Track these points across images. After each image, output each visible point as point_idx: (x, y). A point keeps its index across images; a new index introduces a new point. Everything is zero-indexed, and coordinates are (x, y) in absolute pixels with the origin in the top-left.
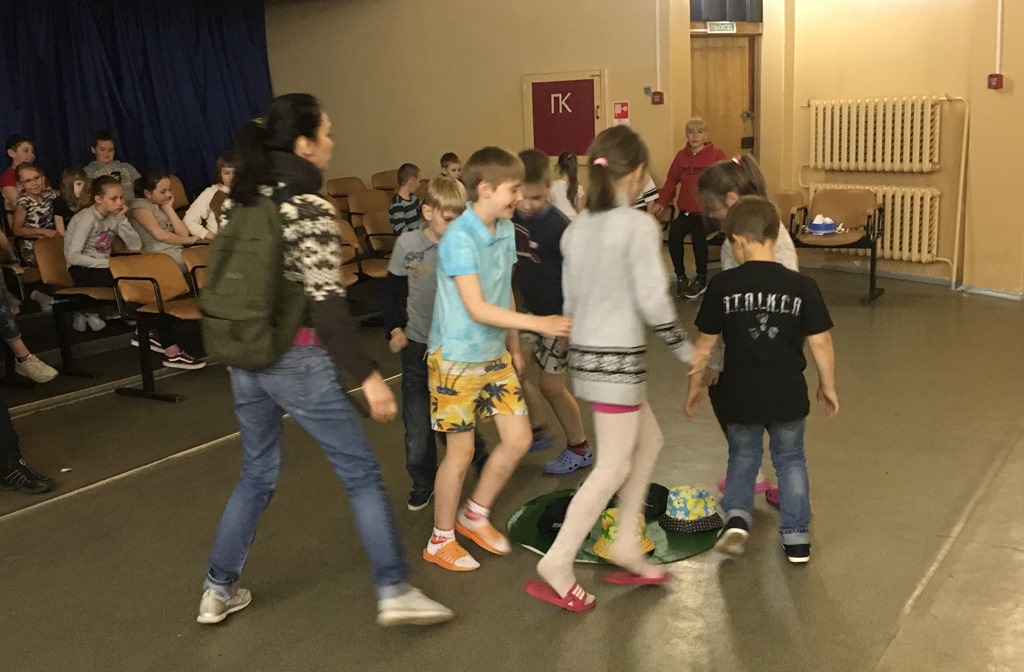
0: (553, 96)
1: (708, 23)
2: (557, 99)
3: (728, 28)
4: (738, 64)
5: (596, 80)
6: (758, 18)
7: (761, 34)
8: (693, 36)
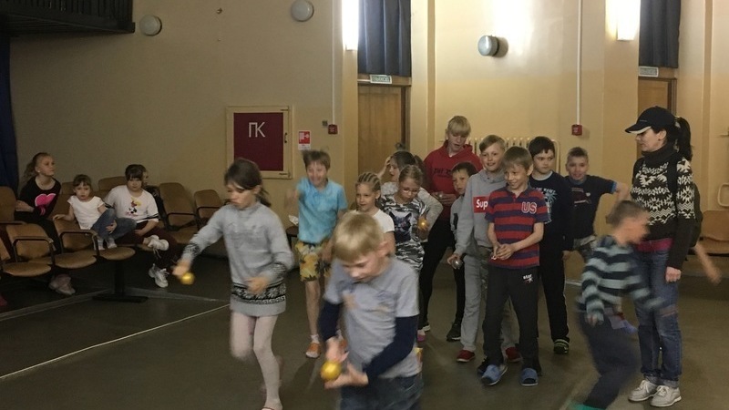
0: (250, 124)
1: (371, 76)
2: (253, 126)
3: (385, 80)
4: (393, 108)
5: (285, 114)
6: (408, 73)
7: (410, 86)
8: (360, 84)
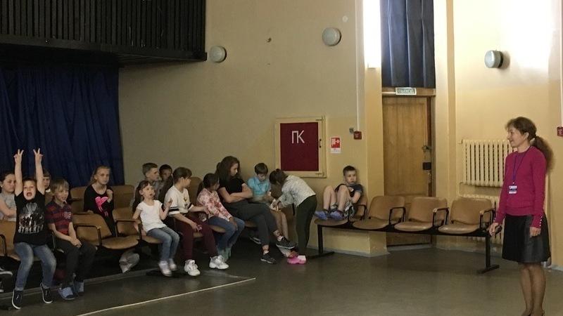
0: (293, 132)
1: (396, 88)
2: (295, 134)
3: (410, 91)
4: (419, 116)
5: (320, 123)
6: (432, 85)
7: (435, 96)
8: (384, 97)
